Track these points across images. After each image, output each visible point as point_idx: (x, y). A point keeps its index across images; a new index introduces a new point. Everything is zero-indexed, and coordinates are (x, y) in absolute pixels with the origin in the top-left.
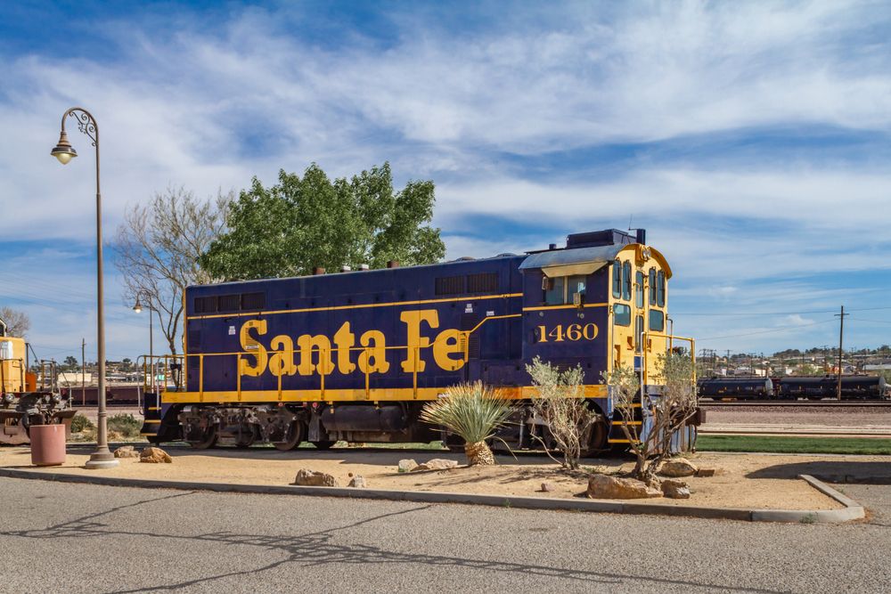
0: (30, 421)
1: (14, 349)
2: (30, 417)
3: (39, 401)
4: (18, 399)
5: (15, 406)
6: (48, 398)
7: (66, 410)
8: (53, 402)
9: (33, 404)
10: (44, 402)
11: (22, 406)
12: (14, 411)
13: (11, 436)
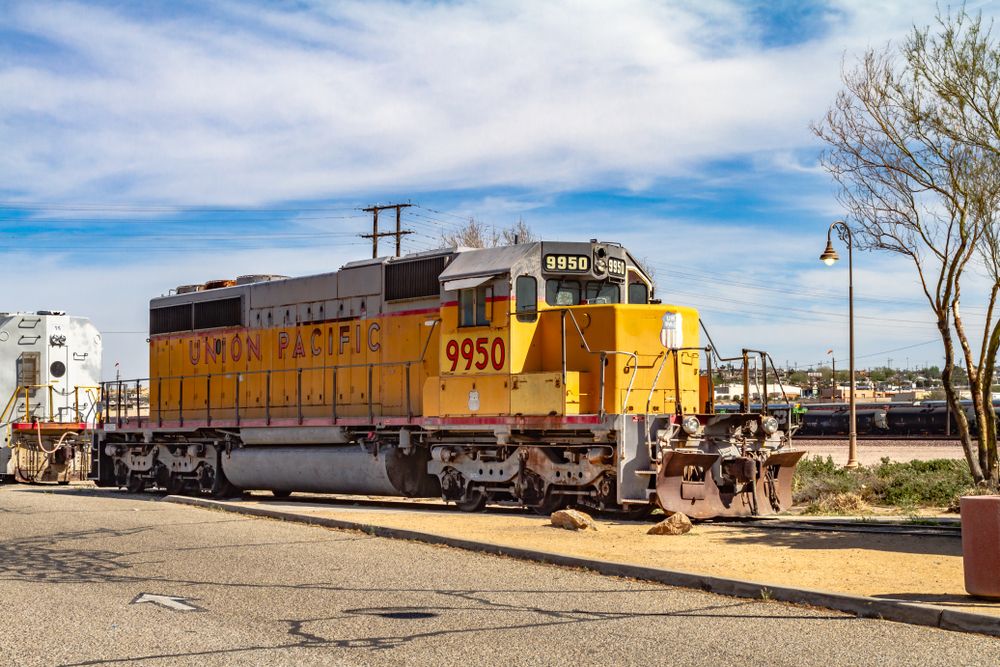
0: (724, 472)
1: (684, 329)
2: (725, 463)
3: (738, 432)
4: (702, 428)
5: (696, 443)
6: (753, 426)
7: (782, 451)
8: (762, 434)
9: (728, 437)
10: (747, 433)
11: (710, 441)
12: (695, 451)
13: (694, 501)
